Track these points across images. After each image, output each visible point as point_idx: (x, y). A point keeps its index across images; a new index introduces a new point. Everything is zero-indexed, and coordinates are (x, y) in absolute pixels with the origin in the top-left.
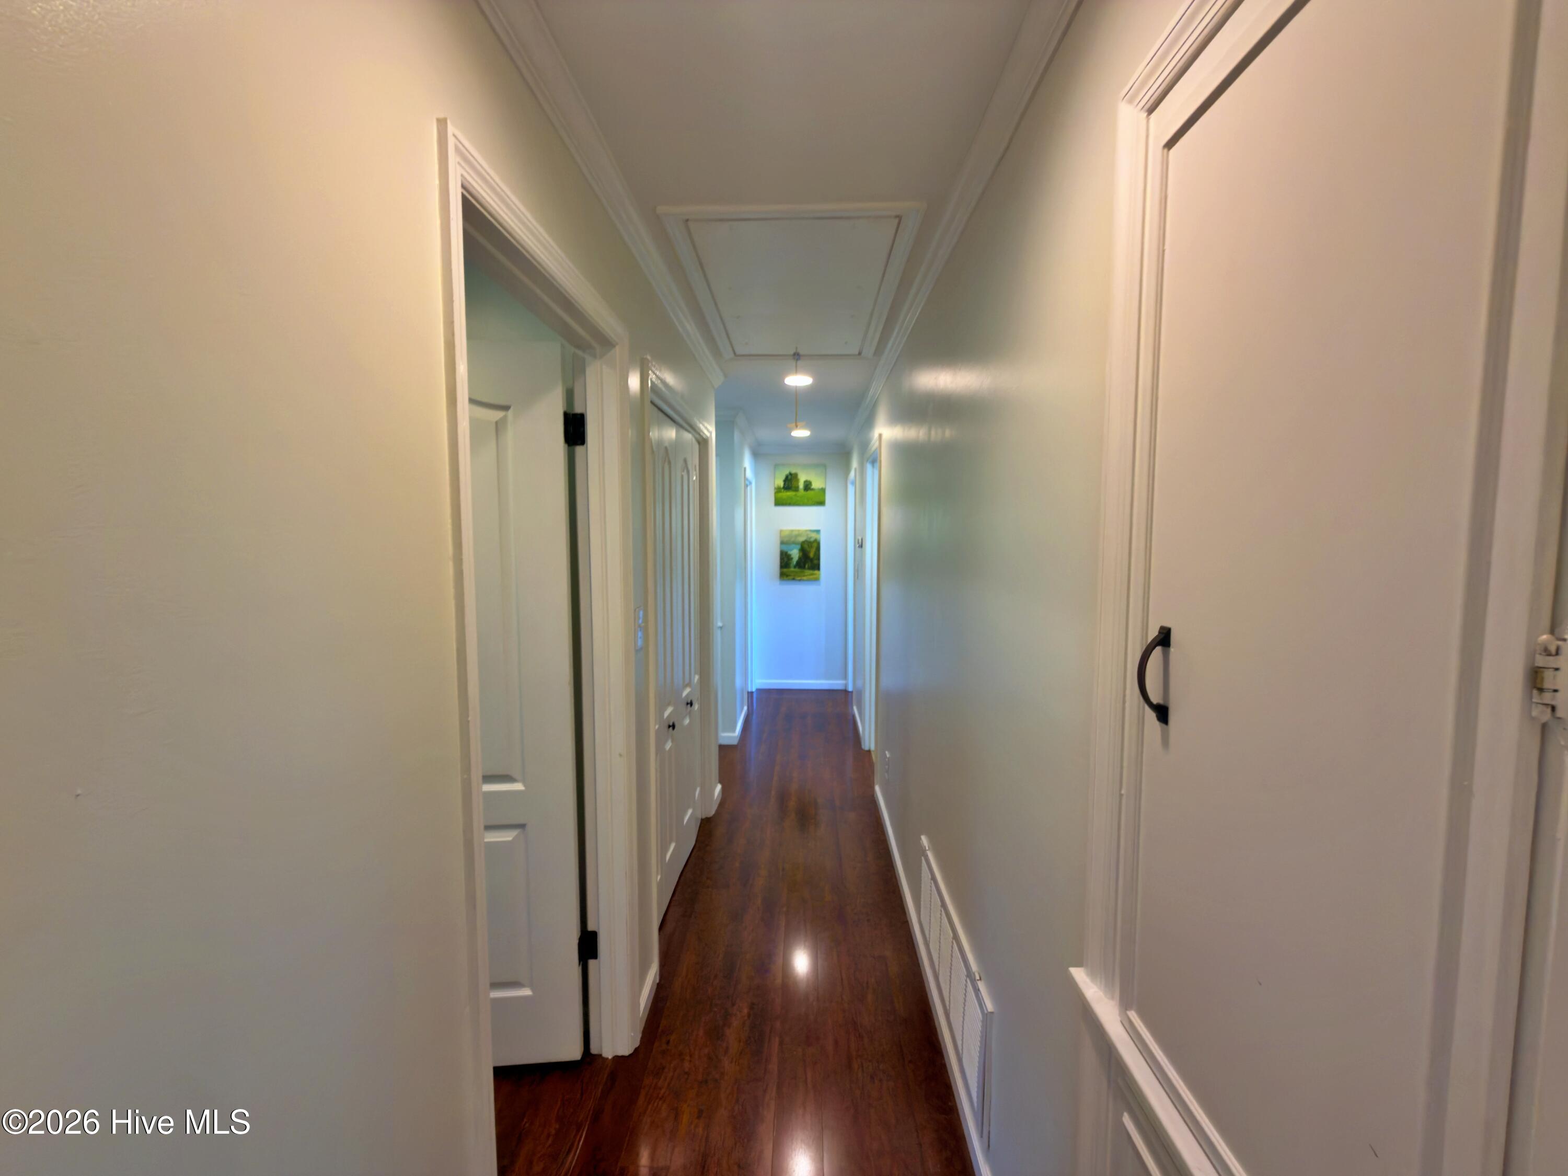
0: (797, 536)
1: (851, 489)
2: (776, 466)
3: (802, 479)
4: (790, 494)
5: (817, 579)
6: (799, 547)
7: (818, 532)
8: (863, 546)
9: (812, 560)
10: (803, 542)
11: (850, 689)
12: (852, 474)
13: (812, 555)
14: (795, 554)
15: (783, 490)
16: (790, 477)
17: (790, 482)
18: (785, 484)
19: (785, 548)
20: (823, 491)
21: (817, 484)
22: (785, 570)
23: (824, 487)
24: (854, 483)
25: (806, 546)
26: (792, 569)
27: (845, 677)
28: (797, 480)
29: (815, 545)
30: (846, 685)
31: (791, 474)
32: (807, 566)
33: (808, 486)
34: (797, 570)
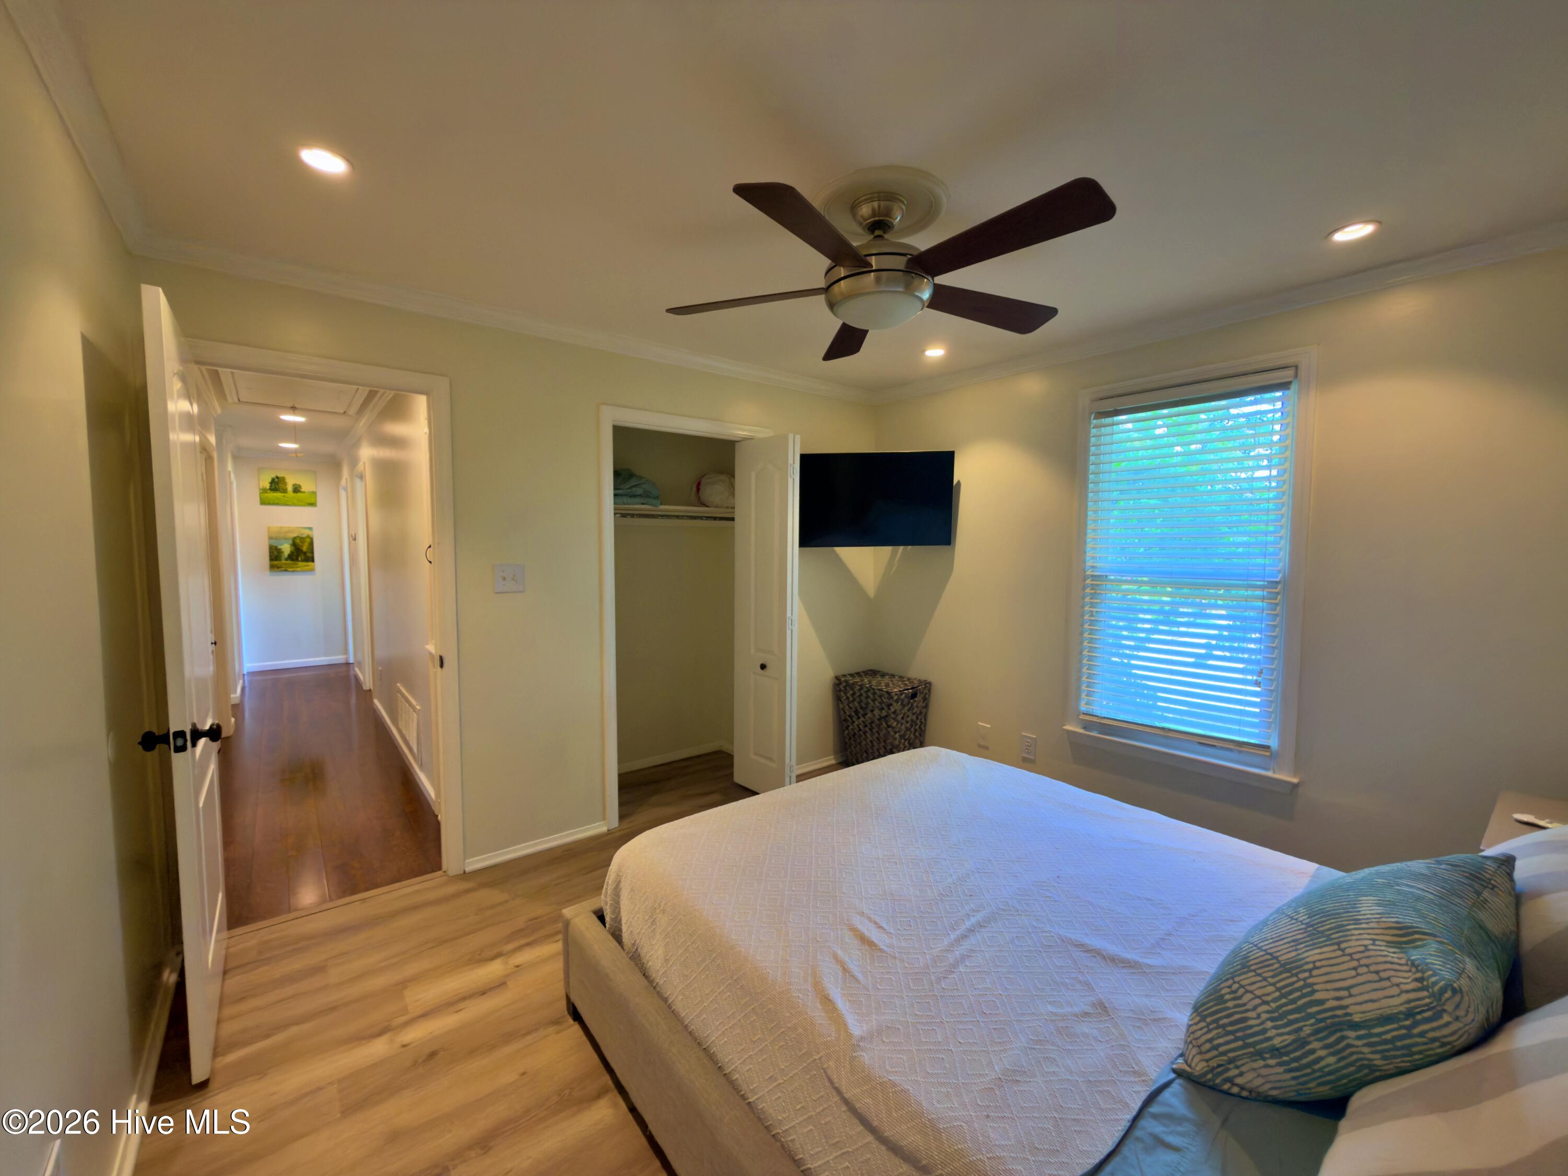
0: (287, 532)
1: (343, 494)
2: (260, 470)
3: (290, 483)
4: (278, 495)
5: (312, 570)
6: (291, 542)
7: (311, 529)
8: (356, 539)
9: (305, 553)
10: (294, 539)
11: (351, 661)
12: (343, 482)
13: (305, 548)
14: (286, 549)
15: (269, 491)
16: (276, 480)
17: (277, 485)
18: (271, 486)
19: (274, 543)
20: (314, 493)
21: (307, 486)
22: (276, 563)
23: (314, 490)
24: (345, 489)
25: (298, 541)
26: (284, 562)
27: (346, 651)
28: (285, 484)
29: (308, 540)
30: (347, 659)
31: (277, 477)
32: (300, 559)
33: (297, 489)
34: (289, 562)
